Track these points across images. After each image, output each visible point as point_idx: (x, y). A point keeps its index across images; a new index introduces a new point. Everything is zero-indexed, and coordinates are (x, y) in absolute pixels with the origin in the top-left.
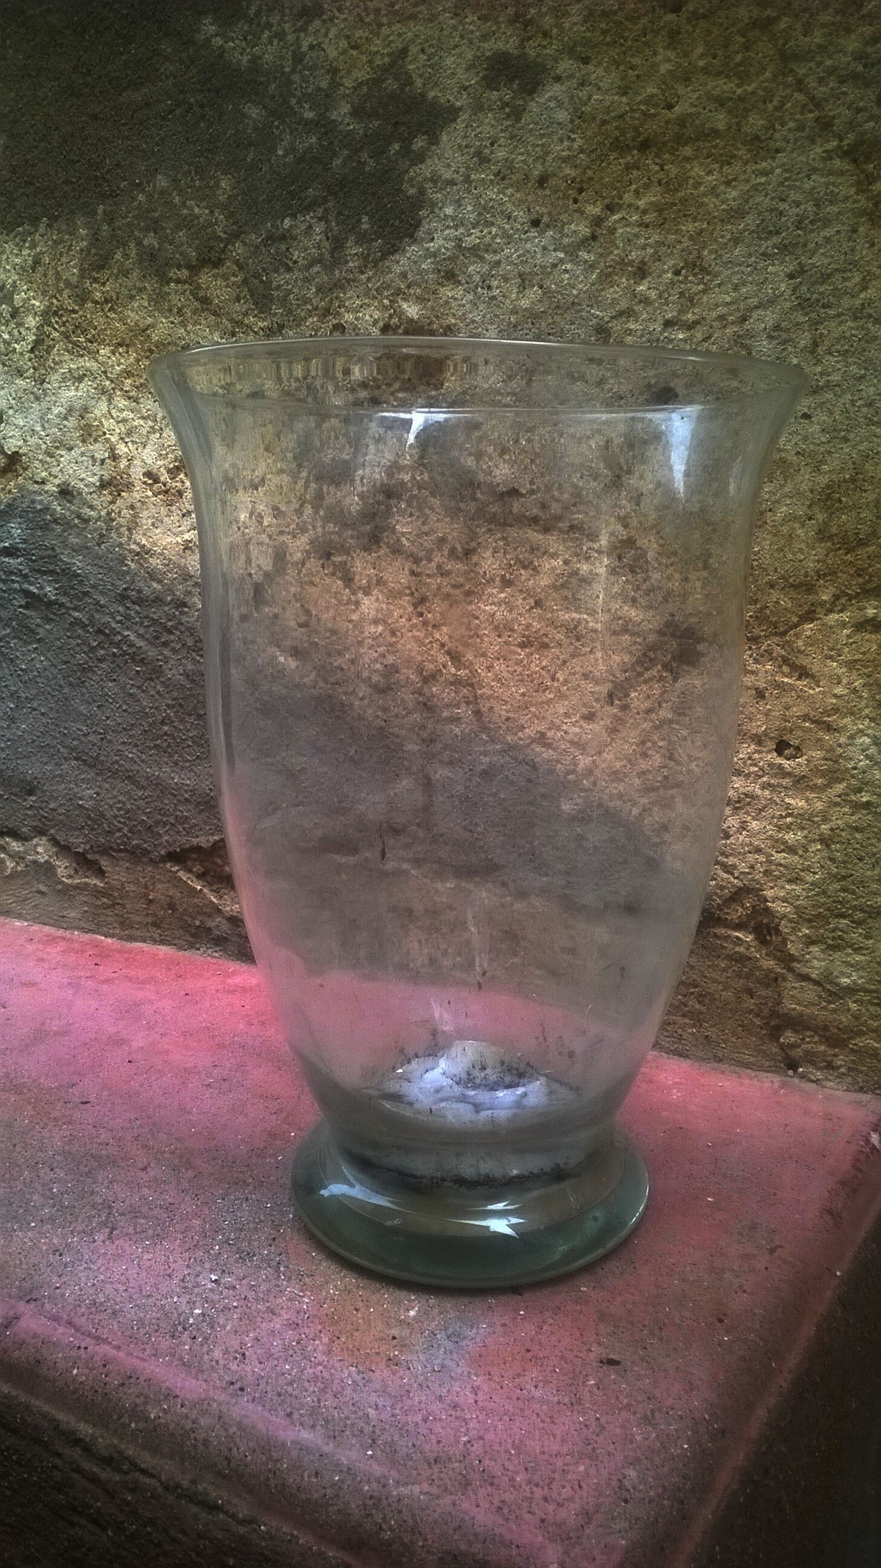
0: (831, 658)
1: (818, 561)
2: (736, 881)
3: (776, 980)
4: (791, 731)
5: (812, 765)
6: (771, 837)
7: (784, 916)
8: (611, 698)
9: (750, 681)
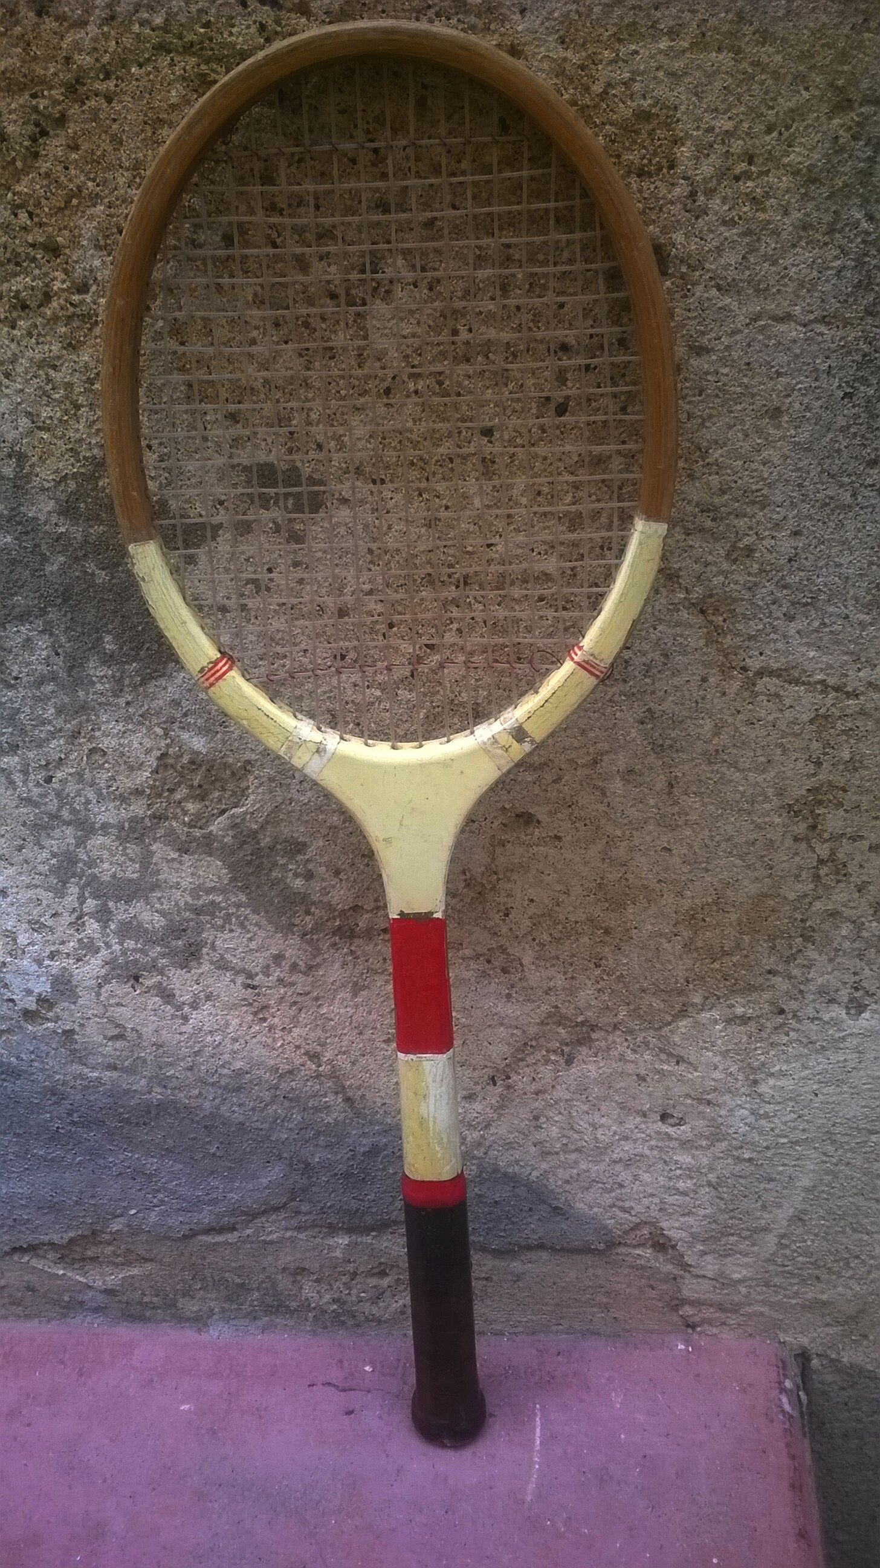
0: (706, 1048)
1: (687, 970)
2: (634, 1219)
3: (675, 1279)
4: (674, 1107)
5: (696, 1132)
6: (664, 1186)
7: (681, 1239)
8: (493, 1081)
9: (630, 1068)
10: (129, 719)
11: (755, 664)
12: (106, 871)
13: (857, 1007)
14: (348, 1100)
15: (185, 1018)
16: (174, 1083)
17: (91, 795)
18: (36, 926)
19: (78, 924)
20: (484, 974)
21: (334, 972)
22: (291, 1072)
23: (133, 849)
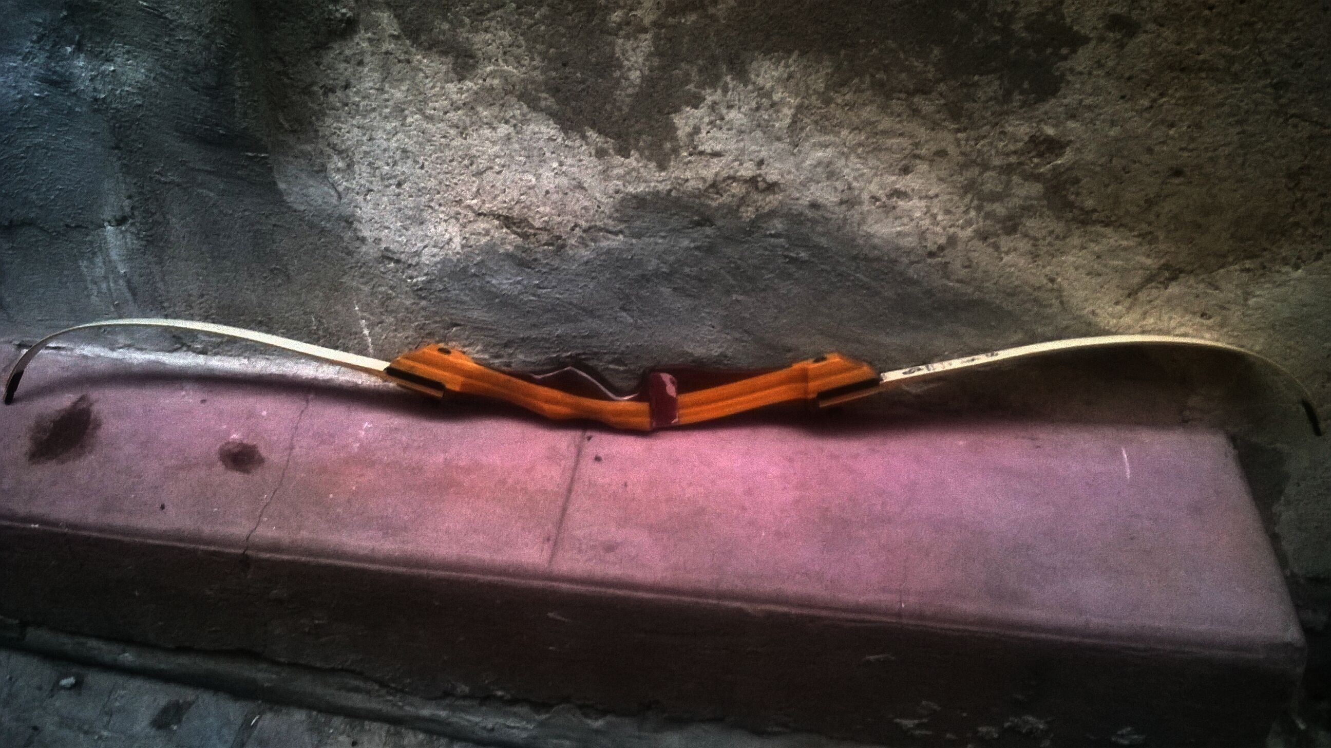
0: (1229, 283)
1: (1229, 246)
8: (1129, 295)
9: (1194, 291)
10: (1024, 118)
11: (1292, 111)
12: (988, 187)
13: (1297, 267)
14: (1062, 303)
15: (1002, 259)
16: (985, 291)
17: (993, 152)
18: (947, 212)
19: (966, 212)
20: (1140, 244)
21: (1075, 241)
22: (1039, 288)
23: (1004, 177)
